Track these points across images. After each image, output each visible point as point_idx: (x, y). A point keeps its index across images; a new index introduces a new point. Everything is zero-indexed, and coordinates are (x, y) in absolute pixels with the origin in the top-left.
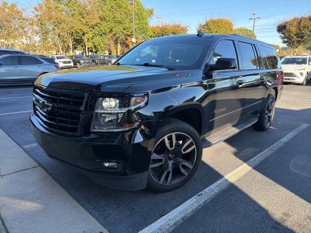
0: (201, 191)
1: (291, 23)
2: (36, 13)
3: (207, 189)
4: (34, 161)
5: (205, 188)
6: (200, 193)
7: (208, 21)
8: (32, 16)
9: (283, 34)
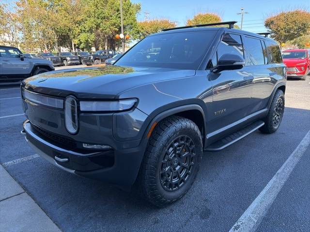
0: (236, 221)
1: (278, 18)
2: (19, 8)
3: (242, 217)
4: (18, 185)
5: (239, 216)
6: (235, 225)
7: (196, 16)
8: (14, 11)
9: (270, 28)
